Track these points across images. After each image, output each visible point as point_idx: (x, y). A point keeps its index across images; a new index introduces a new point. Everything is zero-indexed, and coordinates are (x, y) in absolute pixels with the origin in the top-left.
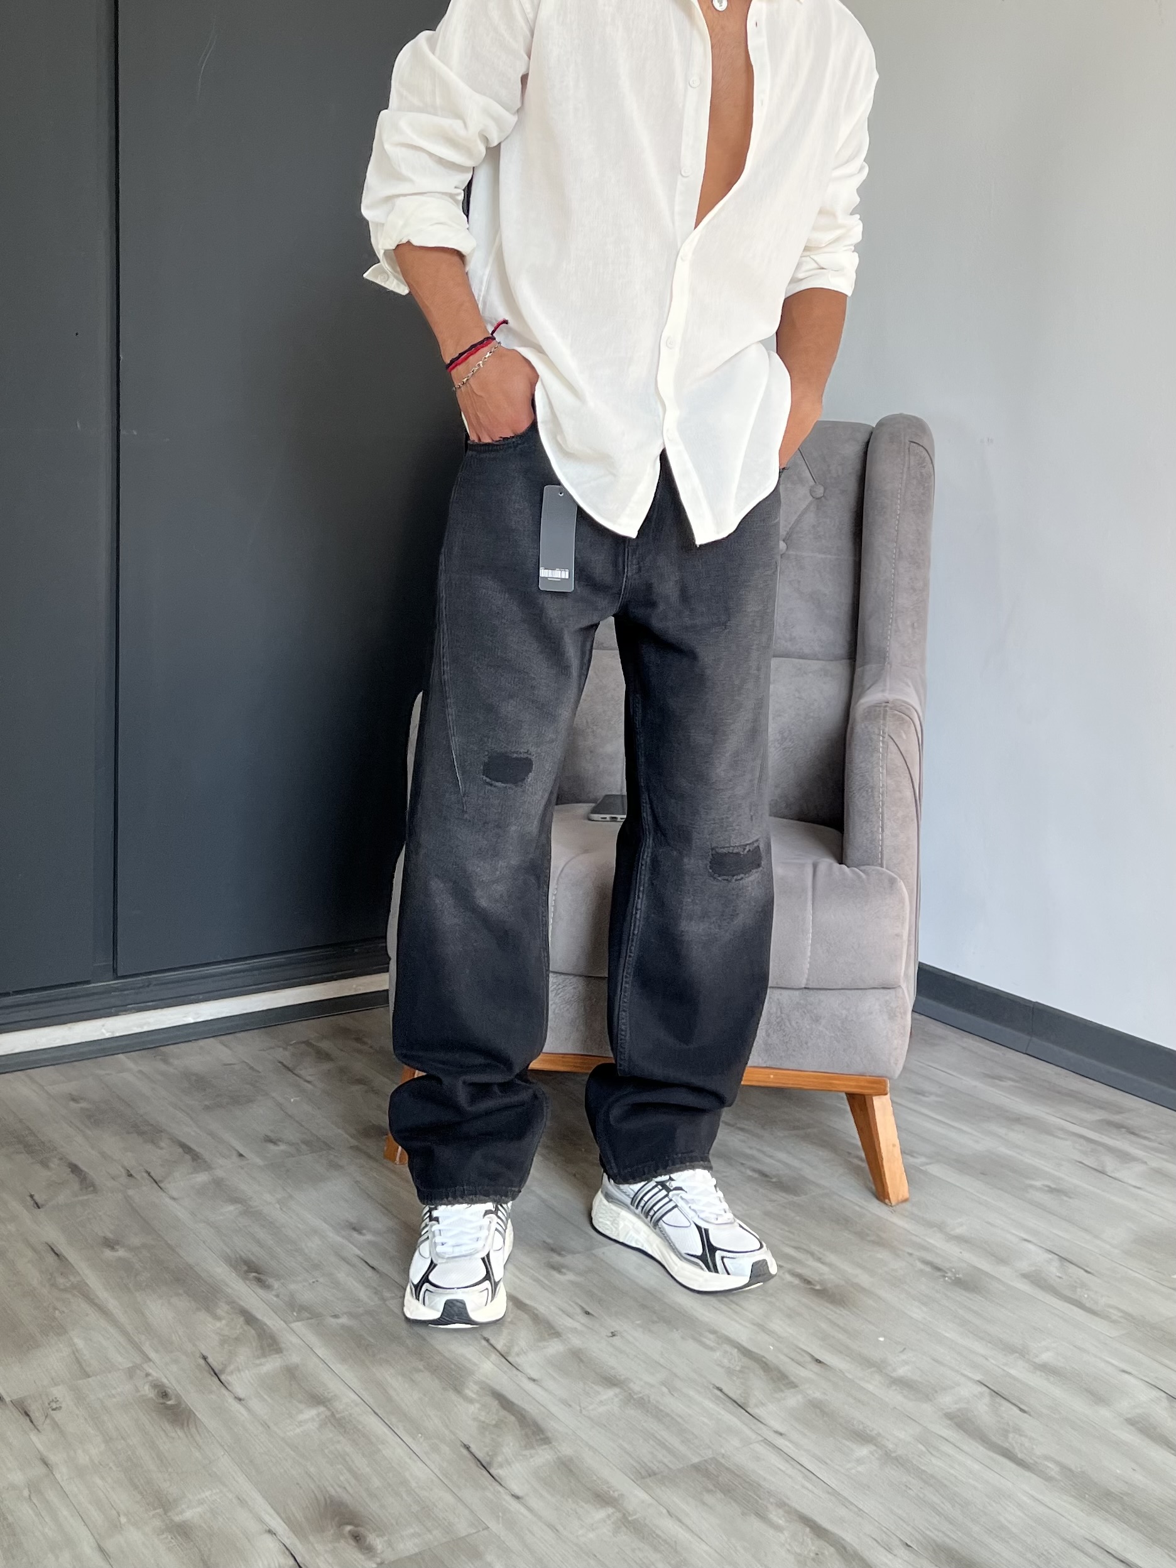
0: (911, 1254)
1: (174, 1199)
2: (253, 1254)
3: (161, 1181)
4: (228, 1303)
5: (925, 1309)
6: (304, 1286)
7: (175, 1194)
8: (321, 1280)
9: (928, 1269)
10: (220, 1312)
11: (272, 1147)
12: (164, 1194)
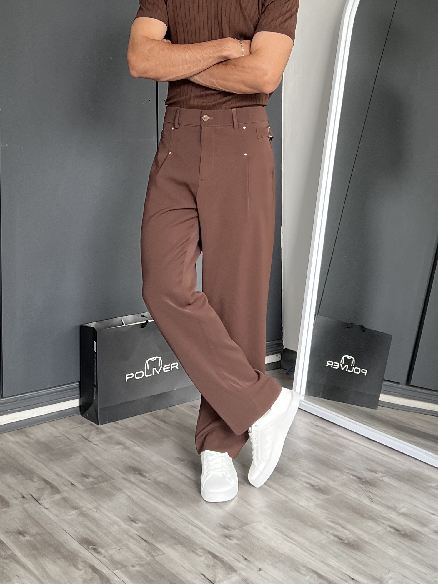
0: (384, 523)
1: (47, 508)
2: (89, 535)
3: (39, 500)
4: (82, 562)
5: (395, 551)
6: (116, 551)
7: (47, 506)
8: (123, 548)
9: (392, 530)
10: (80, 567)
11: (87, 480)
12: (41, 506)
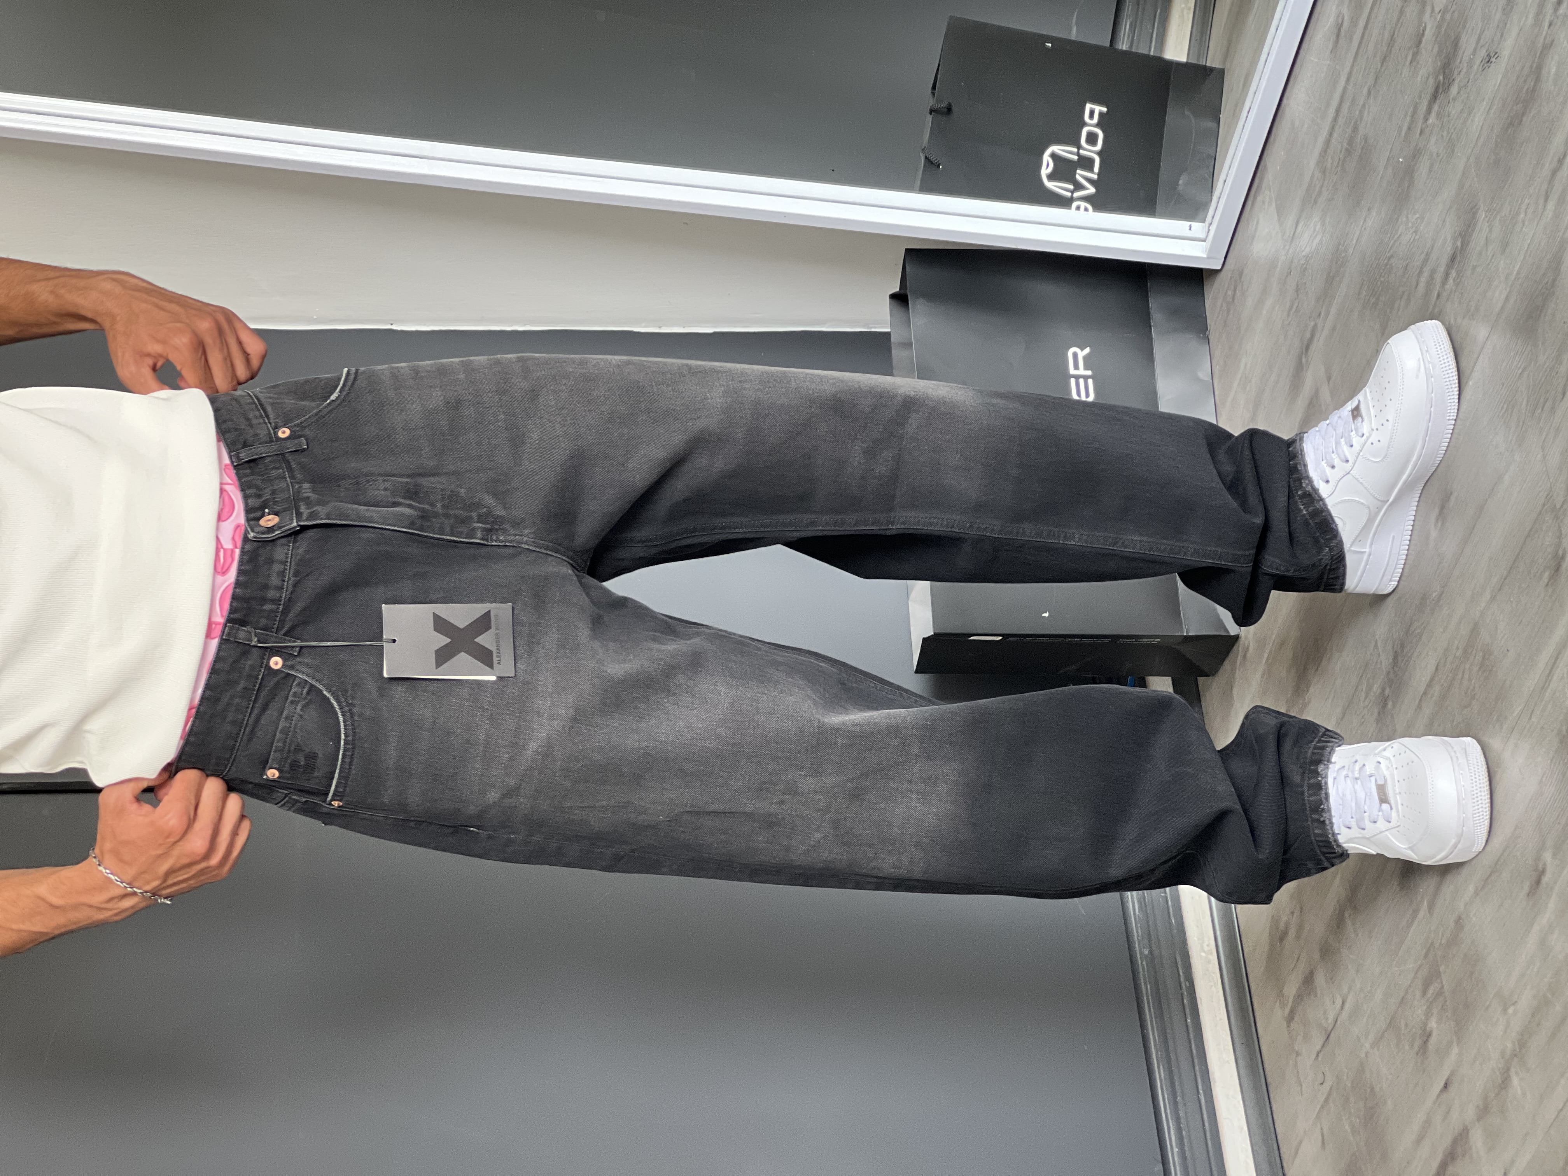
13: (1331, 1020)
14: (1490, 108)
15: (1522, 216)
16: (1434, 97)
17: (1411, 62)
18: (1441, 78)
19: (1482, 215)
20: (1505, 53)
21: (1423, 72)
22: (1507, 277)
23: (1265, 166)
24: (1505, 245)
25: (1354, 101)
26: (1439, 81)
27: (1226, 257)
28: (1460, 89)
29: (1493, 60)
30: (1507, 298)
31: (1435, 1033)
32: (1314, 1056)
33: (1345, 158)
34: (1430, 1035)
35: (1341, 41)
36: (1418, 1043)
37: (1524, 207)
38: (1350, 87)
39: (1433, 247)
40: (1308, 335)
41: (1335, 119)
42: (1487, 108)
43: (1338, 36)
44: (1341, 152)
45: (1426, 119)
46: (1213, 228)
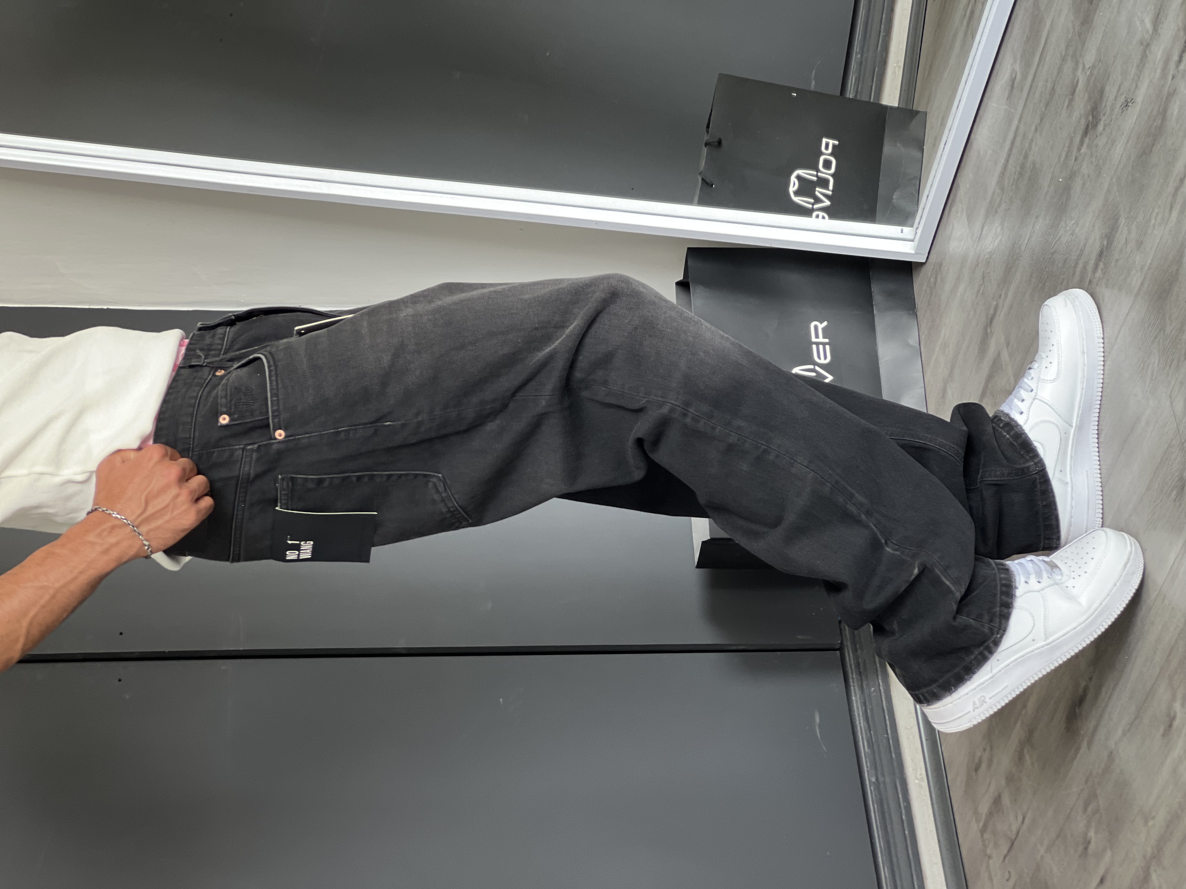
13: (1014, 832)
14: (1128, 141)
15: (1153, 222)
16: (1086, 133)
17: (1067, 107)
18: (1091, 118)
19: (1122, 221)
20: (1139, 99)
21: (1076, 114)
22: (1141, 268)
23: (958, 185)
24: (1140, 244)
25: (1024, 136)
26: (1089, 121)
27: (929, 253)
28: (1105, 126)
29: (1130, 104)
30: (1142, 284)
31: (1093, 841)
32: (1002, 858)
33: (1018, 179)
34: (1089, 842)
35: (1015, 91)
36: (1081, 848)
37: (1154, 214)
38: (1021, 126)
39: (1085, 245)
40: (992, 312)
41: (1011, 149)
42: (1126, 141)
43: (1012, 87)
44: (1015, 174)
45: (1079, 149)
46: (919, 231)
